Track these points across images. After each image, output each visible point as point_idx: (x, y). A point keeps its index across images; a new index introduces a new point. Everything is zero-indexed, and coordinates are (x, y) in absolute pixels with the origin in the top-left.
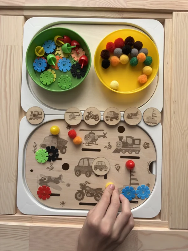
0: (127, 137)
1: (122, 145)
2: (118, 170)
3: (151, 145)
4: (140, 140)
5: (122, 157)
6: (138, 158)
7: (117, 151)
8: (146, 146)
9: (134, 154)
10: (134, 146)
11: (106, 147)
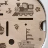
0: (23, 4)
1: (19, 9)
2: (17, 29)
3: (41, 9)
4: (33, 5)
5: (20, 19)
6: (32, 19)
7: (16, 14)
8: (38, 10)
9: (28, 16)
10: (29, 10)
11: (7, 12)
